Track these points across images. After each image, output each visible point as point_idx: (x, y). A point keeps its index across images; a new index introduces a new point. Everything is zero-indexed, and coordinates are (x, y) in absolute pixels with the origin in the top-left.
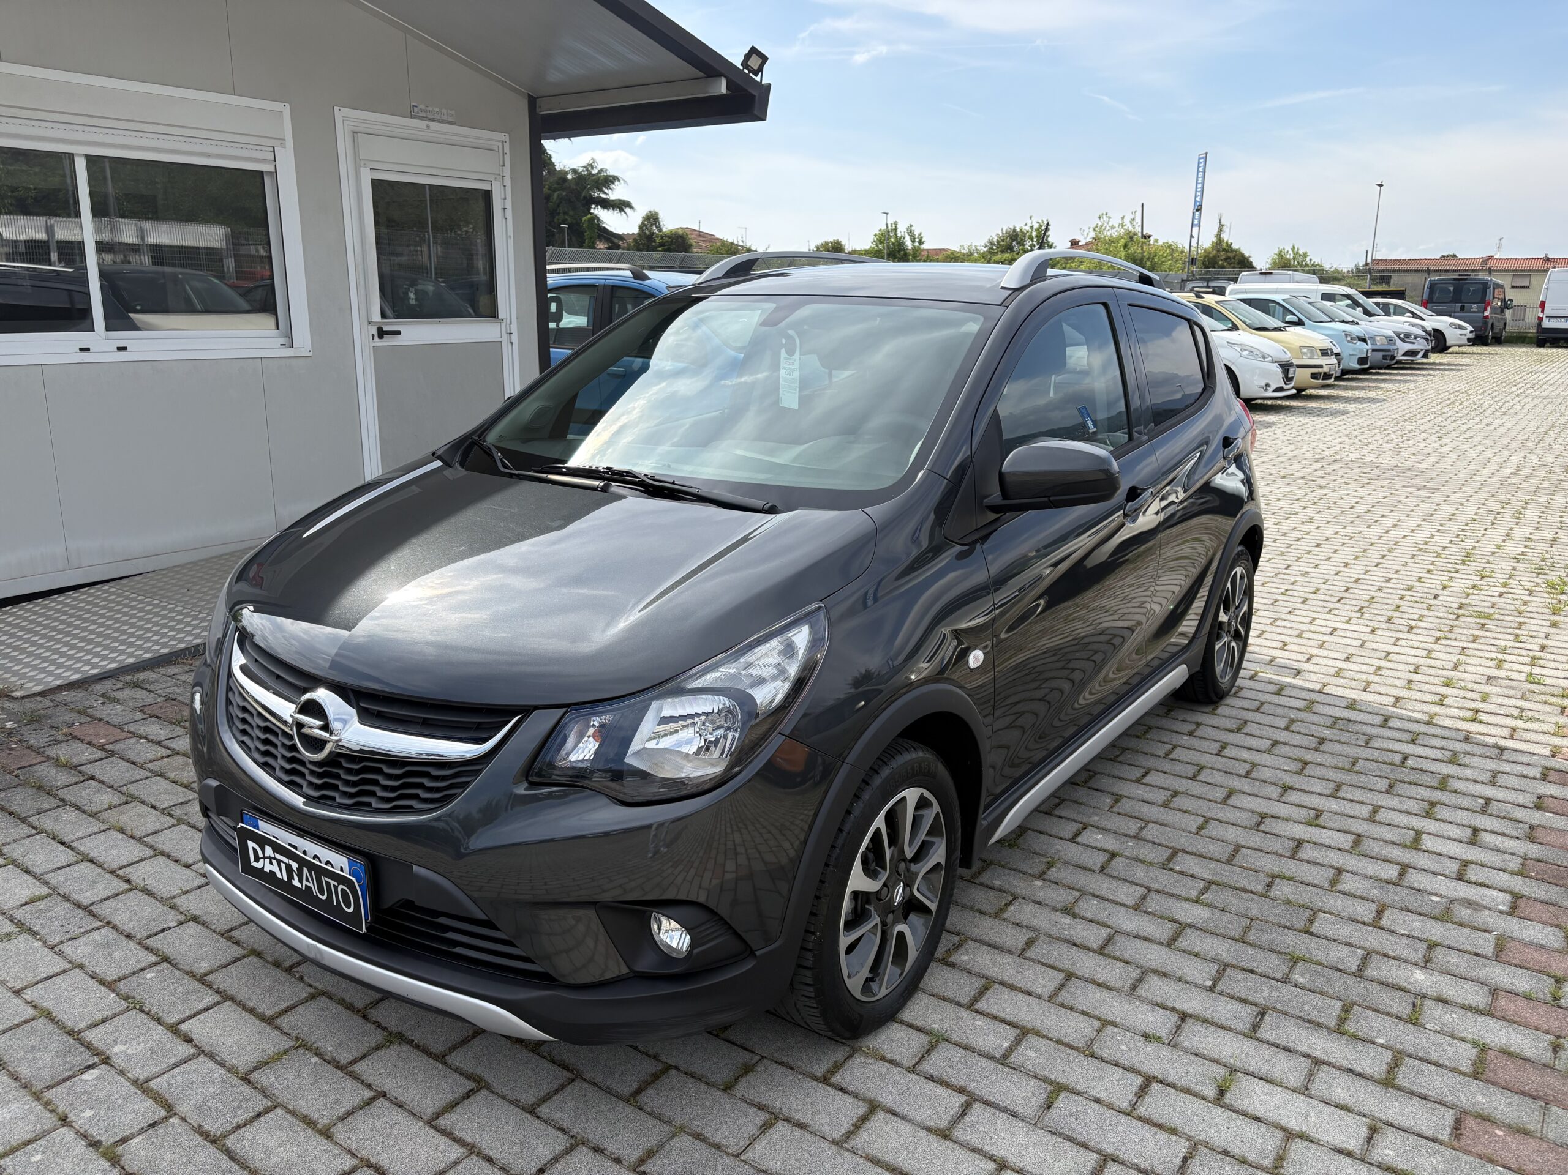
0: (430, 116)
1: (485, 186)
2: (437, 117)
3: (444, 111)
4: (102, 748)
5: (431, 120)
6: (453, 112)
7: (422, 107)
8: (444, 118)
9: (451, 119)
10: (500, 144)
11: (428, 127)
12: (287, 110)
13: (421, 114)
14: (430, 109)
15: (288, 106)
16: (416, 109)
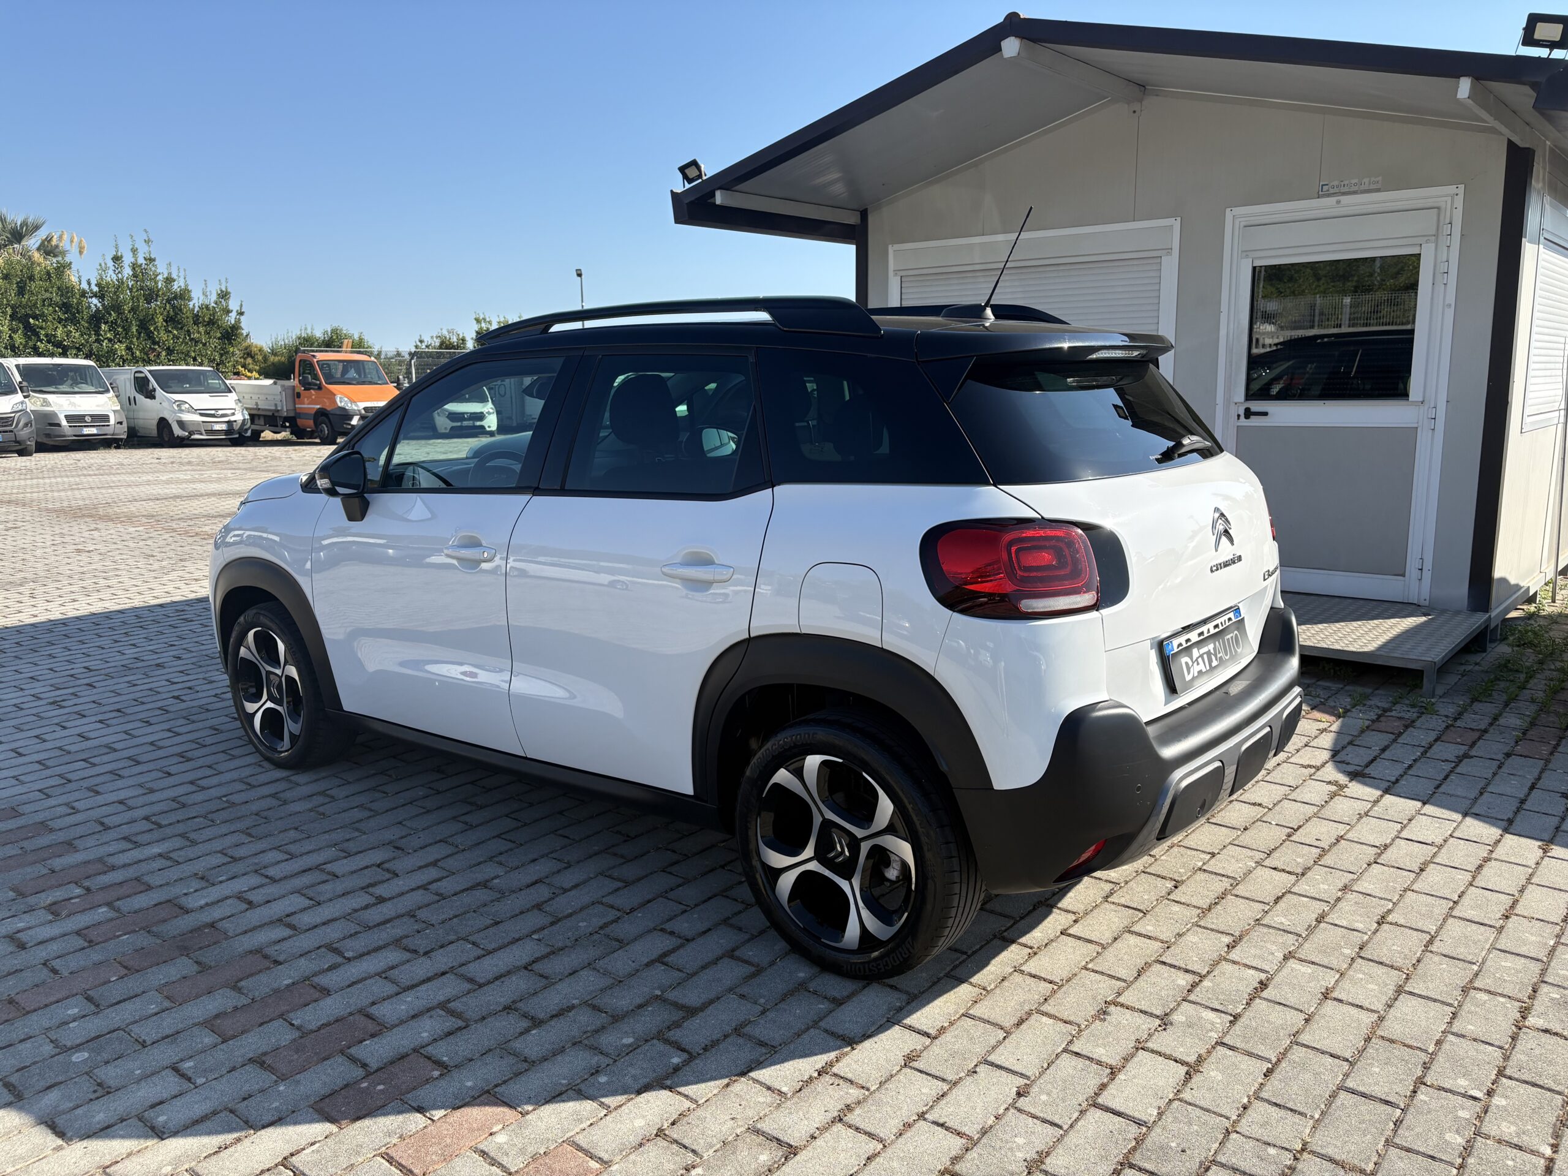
0: (1343, 190)
1: (1415, 251)
2: (1356, 188)
3: (1366, 180)
5: (1344, 194)
6: (1380, 179)
7: (1336, 183)
8: (1363, 187)
9: (1372, 187)
10: (1448, 200)
11: (1338, 202)
12: (1176, 223)
13: (1332, 191)
14: (1346, 182)
15: (1179, 219)
16: (1325, 188)
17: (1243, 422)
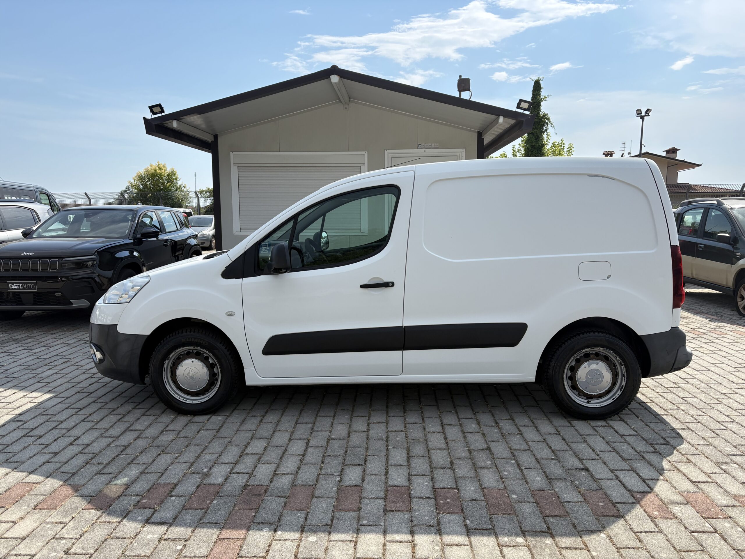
2: (430, 147)
3: (433, 144)
5: (426, 148)
6: (438, 144)
7: (423, 144)
8: (433, 147)
9: (436, 147)
10: (461, 154)
11: (425, 151)
12: (366, 154)
13: (422, 147)
14: (427, 144)
15: (367, 152)
16: (420, 146)
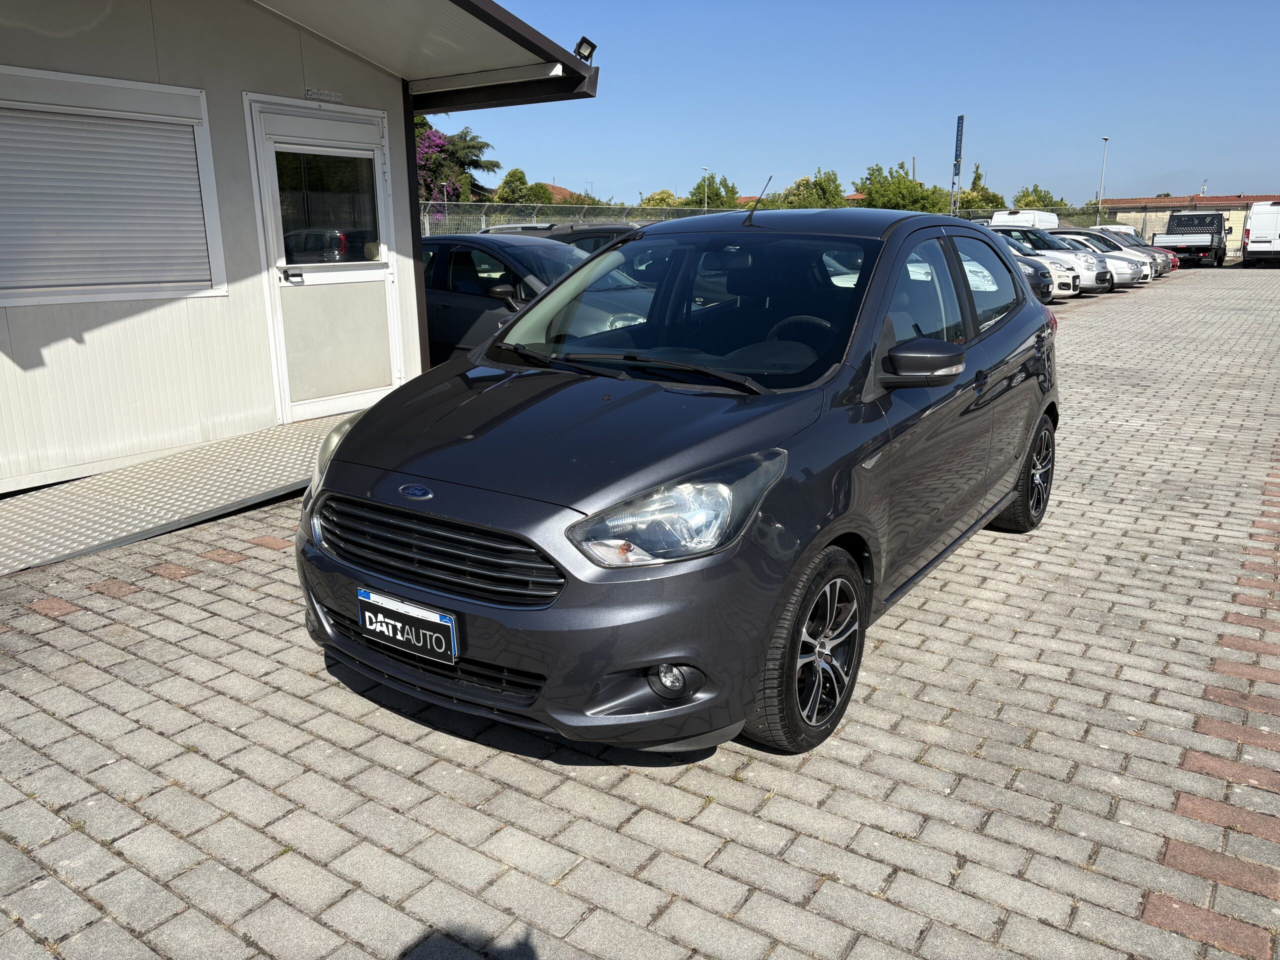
0: (322, 97)
1: (368, 155)
2: (328, 98)
3: (333, 93)
4: (55, 619)
5: (322, 101)
6: (340, 95)
7: (315, 90)
8: (333, 99)
9: (339, 100)
10: (380, 120)
12: (203, 95)
13: (314, 97)
14: (322, 92)
15: (204, 92)
16: (309, 93)
17: (284, 283)
